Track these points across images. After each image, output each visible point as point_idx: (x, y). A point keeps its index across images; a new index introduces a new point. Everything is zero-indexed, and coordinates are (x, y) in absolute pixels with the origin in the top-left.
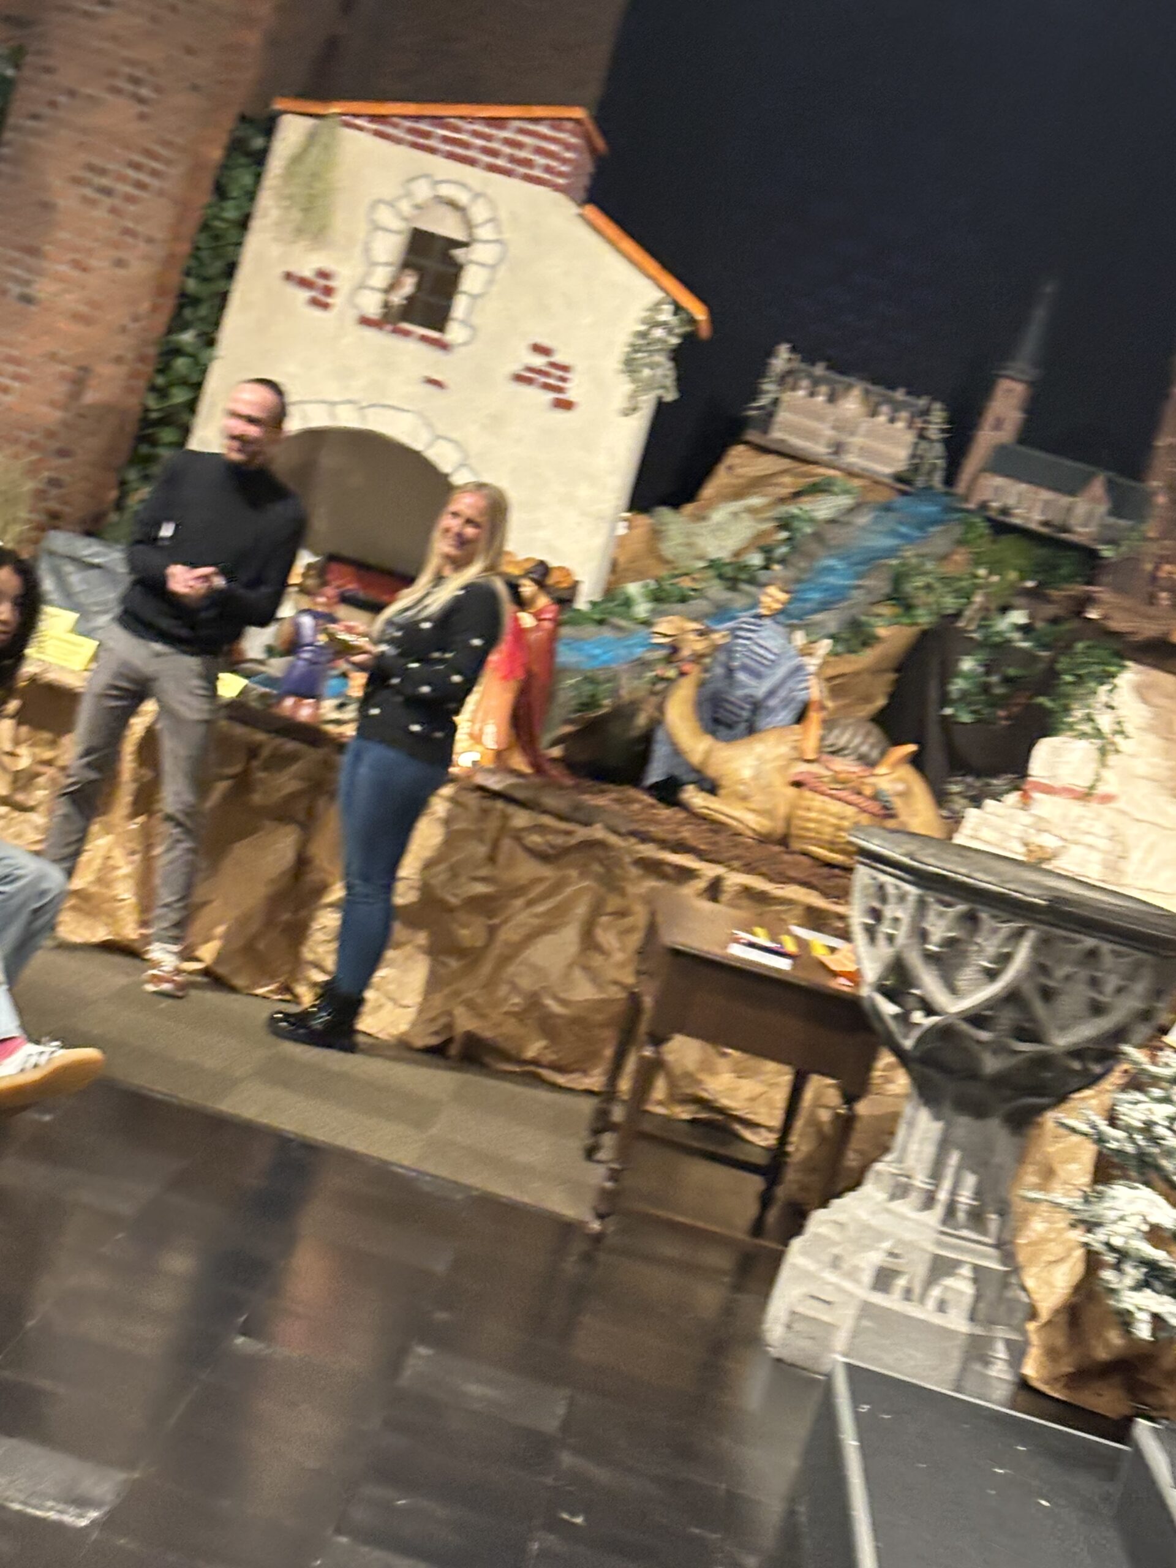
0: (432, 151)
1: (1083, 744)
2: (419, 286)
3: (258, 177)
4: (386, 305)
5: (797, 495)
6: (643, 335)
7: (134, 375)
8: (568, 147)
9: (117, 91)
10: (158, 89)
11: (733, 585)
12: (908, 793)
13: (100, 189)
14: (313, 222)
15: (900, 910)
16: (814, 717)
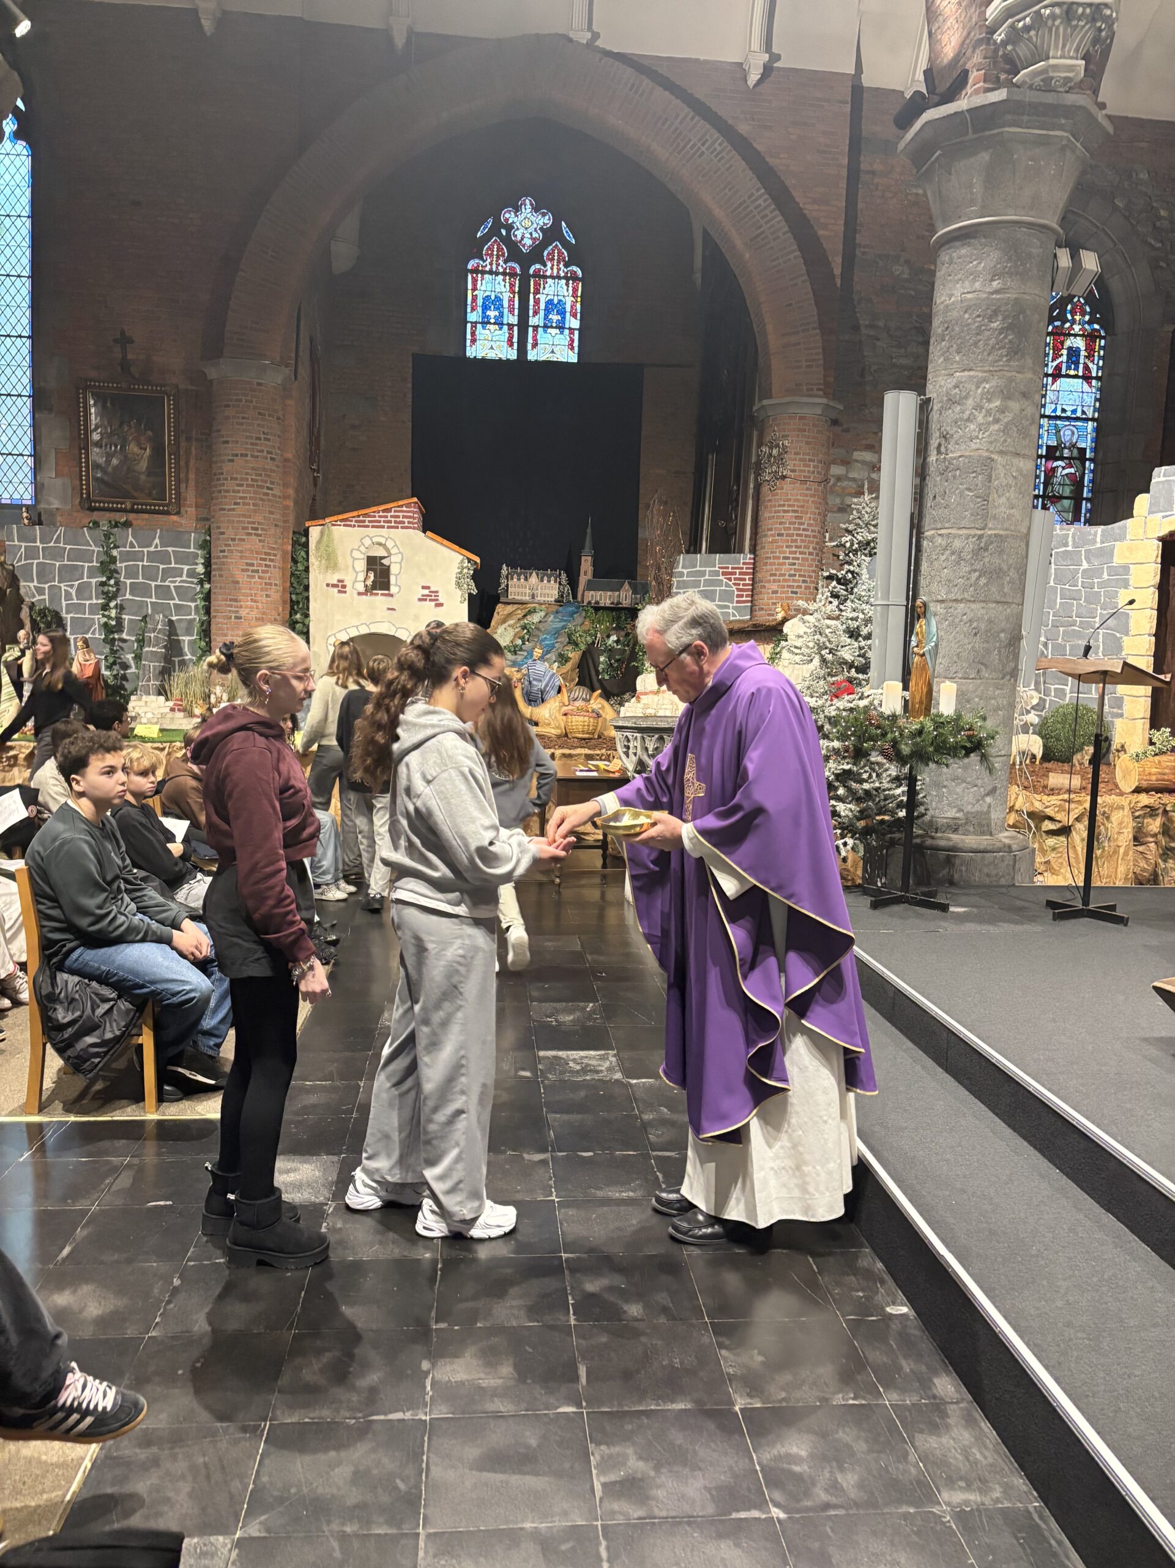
0: (368, 526)
2: (375, 576)
3: (307, 553)
4: (366, 586)
5: (525, 616)
6: (460, 573)
8: (414, 513)
9: (249, 534)
10: (262, 529)
11: (515, 653)
12: (603, 708)
13: (253, 571)
14: (331, 563)
15: (636, 744)
16: (564, 690)
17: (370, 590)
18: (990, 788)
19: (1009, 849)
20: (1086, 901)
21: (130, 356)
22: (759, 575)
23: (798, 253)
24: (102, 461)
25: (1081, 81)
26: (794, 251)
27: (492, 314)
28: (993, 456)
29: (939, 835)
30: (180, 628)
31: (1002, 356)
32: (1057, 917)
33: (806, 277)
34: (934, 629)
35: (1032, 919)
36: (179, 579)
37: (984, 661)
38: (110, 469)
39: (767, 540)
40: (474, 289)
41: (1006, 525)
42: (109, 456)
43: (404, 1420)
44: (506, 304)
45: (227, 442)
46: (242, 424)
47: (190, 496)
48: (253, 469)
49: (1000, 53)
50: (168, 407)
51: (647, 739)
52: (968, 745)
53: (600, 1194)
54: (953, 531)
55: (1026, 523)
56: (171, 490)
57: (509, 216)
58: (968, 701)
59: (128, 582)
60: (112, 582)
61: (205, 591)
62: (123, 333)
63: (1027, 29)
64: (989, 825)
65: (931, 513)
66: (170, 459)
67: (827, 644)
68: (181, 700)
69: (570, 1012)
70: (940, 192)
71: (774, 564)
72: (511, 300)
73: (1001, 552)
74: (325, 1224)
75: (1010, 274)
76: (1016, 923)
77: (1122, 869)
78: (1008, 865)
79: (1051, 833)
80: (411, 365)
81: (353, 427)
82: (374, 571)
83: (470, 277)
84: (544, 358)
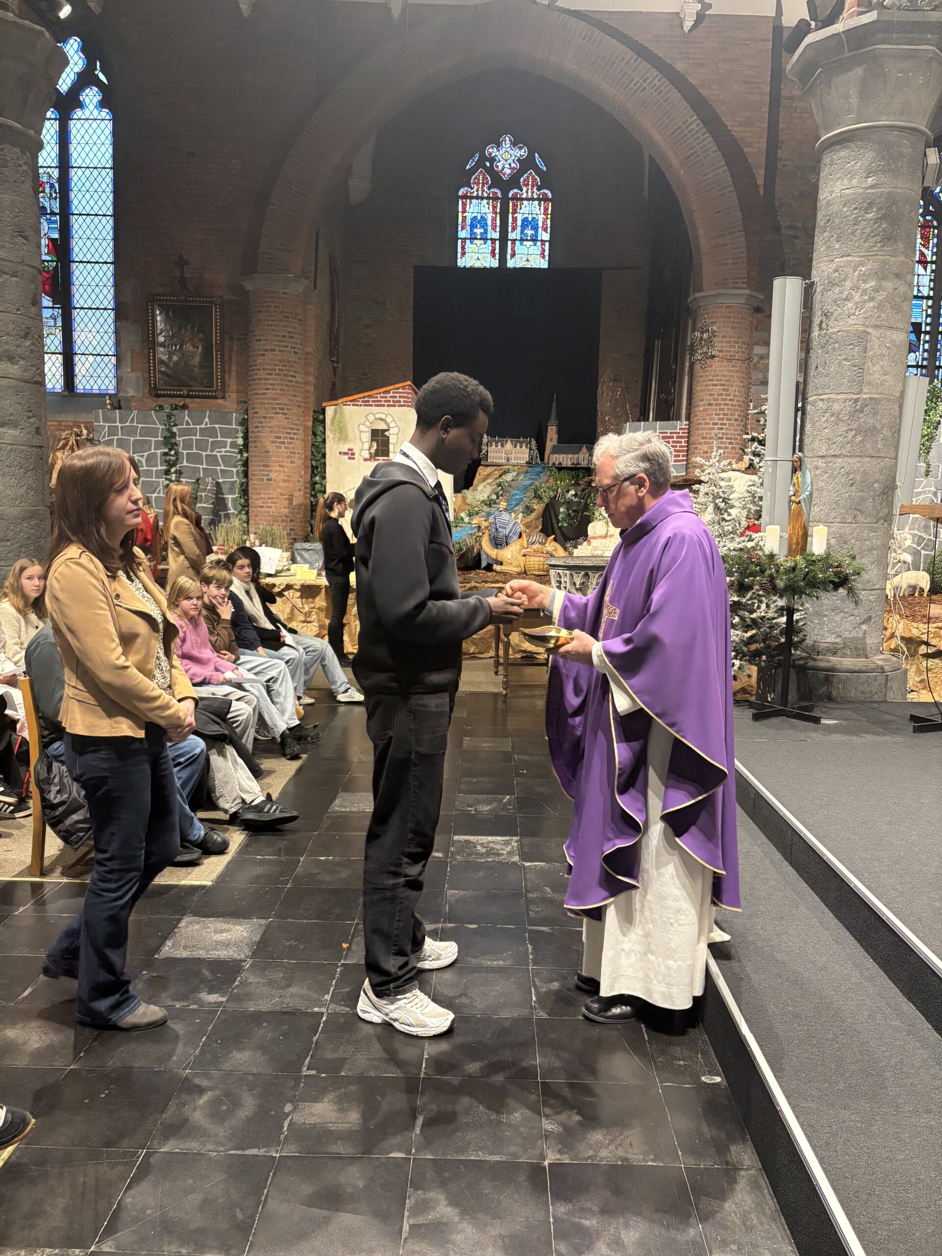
0: (371, 405)
1: (601, 522)
2: (378, 445)
3: (324, 428)
4: (370, 453)
5: (500, 476)
7: (305, 493)
8: (408, 393)
9: (278, 413)
10: (288, 409)
11: (490, 506)
12: (556, 549)
13: (280, 443)
14: (343, 435)
15: (566, 579)
16: (524, 535)
17: (373, 455)
18: (865, 617)
19: (882, 670)
21: (186, 275)
22: (692, 439)
23: (725, 168)
24: (165, 358)
26: (723, 166)
27: (478, 231)
28: (870, 330)
29: (820, 657)
30: (225, 488)
31: (877, 242)
32: (917, 730)
33: (732, 188)
34: (809, 480)
35: (894, 731)
36: (223, 450)
37: (859, 507)
38: (171, 364)
39: (699, 409)
40: (464, 211)
41: (880, 390)
42: (171, 354)
43: (257, 1156)
44: (489, 223)
45: (260, 340)
46: (271, 325)
47: (233, 384)
48: (280, 361)
50: (215, 313)
51: (575, 575)
52: (836, 580)
53: (474, 961)
54: (833, 396)
55: (899, 388)
56: (217, 379)
57: (492, 151)
58: (845, 543)
59: (185, 452)
60: (173, 452)
61: (244, 459)
62: (181, 257)
64: (864, 649)
65: (813, 382)
66: (217, 355)
67: (721, 494)
68: (223, 545)
69: (487, 802)
70: (822, 105)
71: (704, 429)
72: (494, 219)
73: (875, 413)
74: (239, 978)
75: (884, 172)
76: (878, 734)
78: (880, 684)
79: (927, 656)
80: (412, 274)
81: (367, 326)
82: (377, 441)
83: (460, 202)
84: (520, 266)
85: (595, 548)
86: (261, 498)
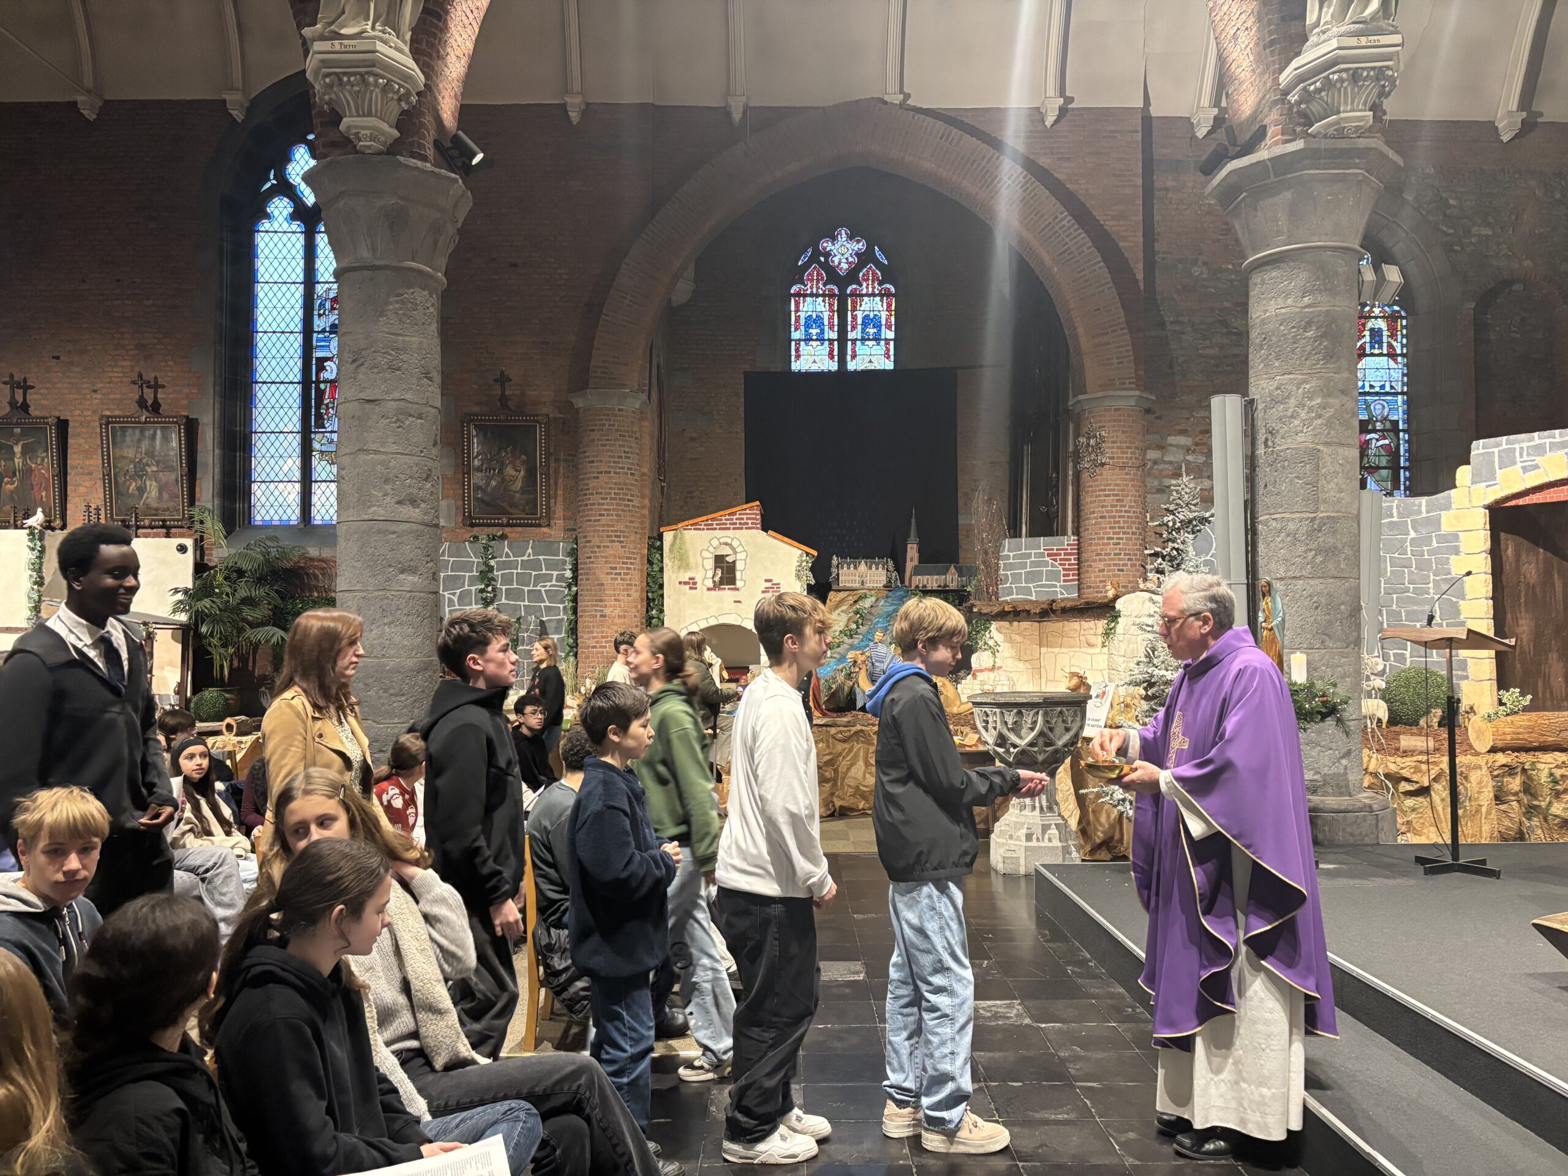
0: (715, 529)
1: (986, 653)
2: (723, 573)
3: (662, 555)
4: (714, 582)
5: (856, 602)
6: (800, 566)
8: (756, 514)
9: (612, 541)
10: (624, 536)
11: (851, 637)
13: (616, 574)
14: (683, 563)
15: (995, 718)
17: (717, 586)
18: (1345, 750)
19: (1370, 809)
20: (1455, 856)
21: (507, 393)
22: (1084, 556)
23: (1102, 264)
24: (482, 483)
25: (1371, 127)
26: (1099, 262)
27: (814, 331)
28: (1319, 447)
30: (550, 627)
31: (1319, 360)
32: (1428, 871)
33: (1111, 284)
34: (1280, 606)
35: (1405, 874)
36: (549, 584)
37: (1327, 632)
38: (489, 489)
39: (1090, 523)
40: (797, 310)
41: (1337, 508)
42: (489, 479)
44: (826, 322)
45: (593, 462)
46: (605, 445)
47: (559, 510)
48: (616, 484)
49: (1295, 110)
50: (540, 433)
51: (1006, 714)
52: (1323, 710)
54: (1286, 515)
55: (1356, 505)
56: (542, 505)
57: (828, 246)
58: (1315, 670)
59: (504, 588)
60: (490, 589)
61: (573, 593)
62: (502, 373)
63: (1318, 91)
64: (1347, 786)
65: (1262, 501)
66: (541, 478)
70: (1247, 226)
71: (1099, 544)
72: (831, 318)
73: (1335, 532)
75: (1320, 291)
76: (1388, 877)
77: (1486, 828)
78: (1370, 825)
79: (1409, 794)
80: (743, 381)
81: (692, 439)
82: (722, 568)
83: (793, 300)
84: (863, 368)
85: (983, 683)
86: (594, 638)
